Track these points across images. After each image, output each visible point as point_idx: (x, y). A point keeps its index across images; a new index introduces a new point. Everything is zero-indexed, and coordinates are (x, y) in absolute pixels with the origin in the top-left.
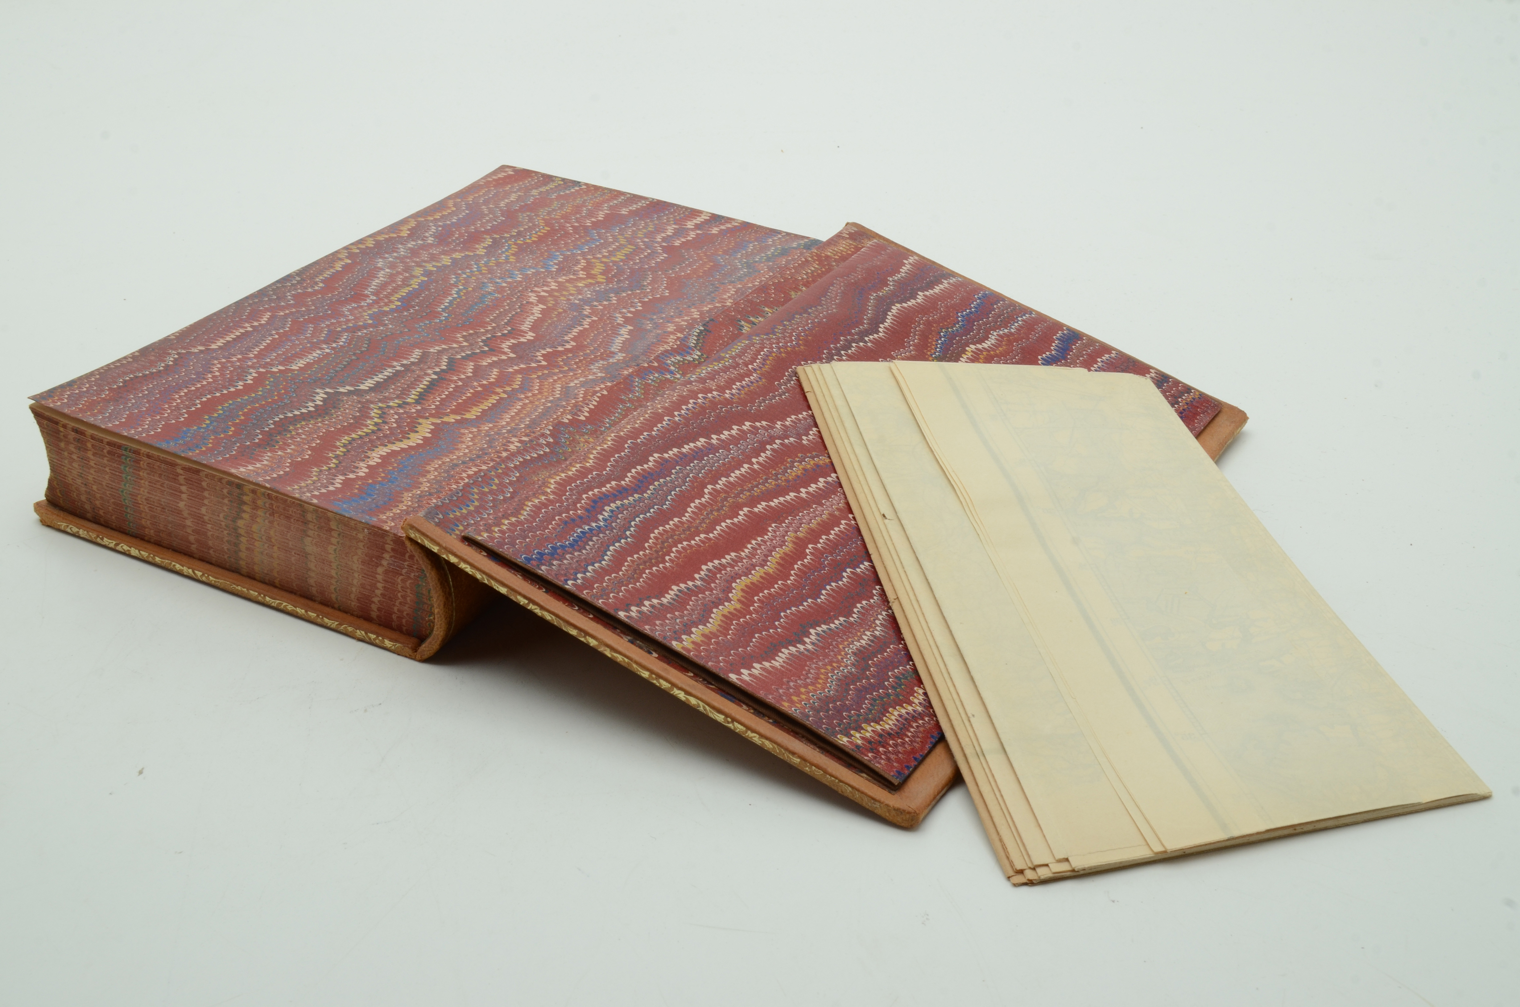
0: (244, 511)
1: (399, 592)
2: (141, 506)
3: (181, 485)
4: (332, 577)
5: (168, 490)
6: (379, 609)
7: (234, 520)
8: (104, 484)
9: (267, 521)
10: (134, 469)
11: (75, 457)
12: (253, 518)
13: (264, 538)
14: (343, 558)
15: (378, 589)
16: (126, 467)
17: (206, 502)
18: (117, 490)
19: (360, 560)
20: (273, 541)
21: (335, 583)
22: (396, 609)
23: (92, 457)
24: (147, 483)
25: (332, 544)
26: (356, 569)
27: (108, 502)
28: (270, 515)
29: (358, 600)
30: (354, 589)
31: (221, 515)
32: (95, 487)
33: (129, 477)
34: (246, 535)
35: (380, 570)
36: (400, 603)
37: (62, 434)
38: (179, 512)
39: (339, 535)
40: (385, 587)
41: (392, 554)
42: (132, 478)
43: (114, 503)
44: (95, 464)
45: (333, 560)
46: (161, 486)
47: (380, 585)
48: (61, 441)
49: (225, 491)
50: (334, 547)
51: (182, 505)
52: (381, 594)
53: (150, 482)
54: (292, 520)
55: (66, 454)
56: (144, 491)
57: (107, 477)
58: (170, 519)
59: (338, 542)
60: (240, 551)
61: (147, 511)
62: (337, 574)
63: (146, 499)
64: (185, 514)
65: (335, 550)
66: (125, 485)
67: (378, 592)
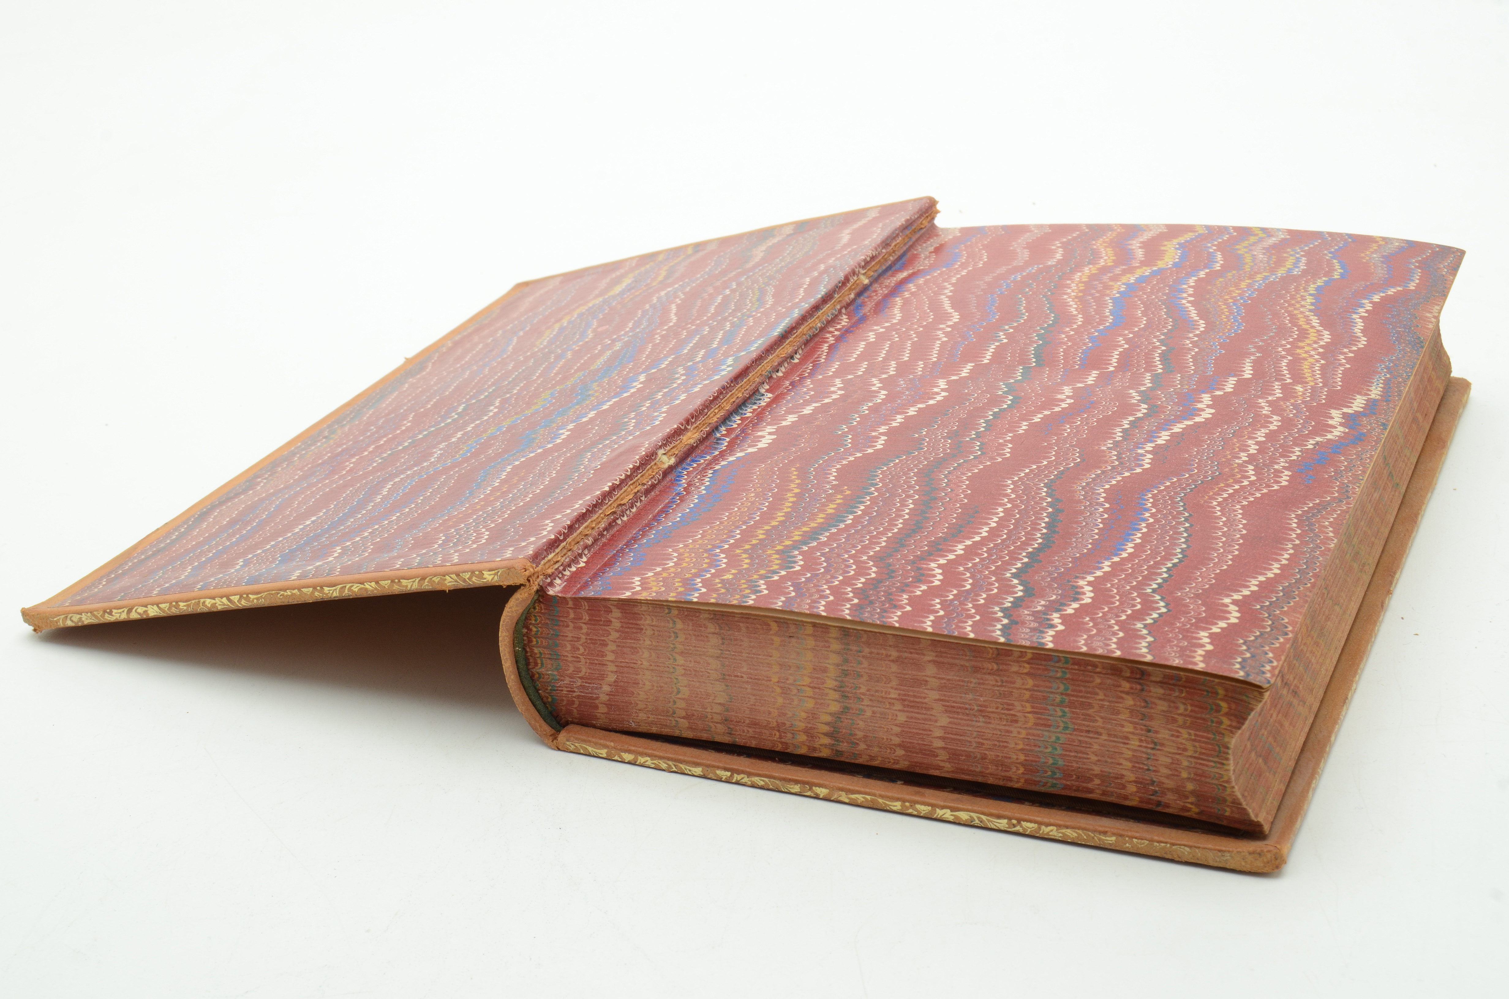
0: (827, 724)
1: (582, 654)
2: (1029, 709)
3: (944, 748)
4: (682, 653)
5: (969, 739)
6: (609, 622)
7: (846, 710)
8: (1104, 737)
9: (790, 714)
10: (1039, 761)
11: (1164, 771)
12: (813, 716)
13: (795, 691)
14: (666, 683)
15: (613, 652)
16: (1054, 763)
17: (897, 730)
18: (1075, 730)
19: (641, 686)
20: (779, 690)
21: (678, 646)
22: (585, 628)
23: (1124, 772)
24: (1011, 746)
25: (684, 699)
26: (646, 672)
28: (784, 724)
29: (642, 629)
30: (648, 642)
31: (869, 713)
32: (1129, 728)
33: (1049, 750)
34: (827, 691)
35: (612, 678)
36: (579, 639)
37: (1190, 800)
38: (950, 710)
39: (674, 713)
40: (603, 656)
41: (597, 702)
42: (1041, 749)
43: (1090, 706)
44: (1121, 764)
45: (680, 678)
46: (983, 744)
47: (610, 657)
48: (1192, 792)
49: (862, 747)
50: (679, 696)
51: (944, 721)
52: (607, 645)
53: (1005, 747)
54: (747, 721)
55: (1184, 775)
56: (1019, 733)
57: (1096, 747)
58: (971, 696)
59: (675, 702)
61: (1016, 703)
62: (675, 660)
63: (1016, 721)
64: (938, 707)
65: (678, 692)
66: (1058, 738)
67: (612, 647)
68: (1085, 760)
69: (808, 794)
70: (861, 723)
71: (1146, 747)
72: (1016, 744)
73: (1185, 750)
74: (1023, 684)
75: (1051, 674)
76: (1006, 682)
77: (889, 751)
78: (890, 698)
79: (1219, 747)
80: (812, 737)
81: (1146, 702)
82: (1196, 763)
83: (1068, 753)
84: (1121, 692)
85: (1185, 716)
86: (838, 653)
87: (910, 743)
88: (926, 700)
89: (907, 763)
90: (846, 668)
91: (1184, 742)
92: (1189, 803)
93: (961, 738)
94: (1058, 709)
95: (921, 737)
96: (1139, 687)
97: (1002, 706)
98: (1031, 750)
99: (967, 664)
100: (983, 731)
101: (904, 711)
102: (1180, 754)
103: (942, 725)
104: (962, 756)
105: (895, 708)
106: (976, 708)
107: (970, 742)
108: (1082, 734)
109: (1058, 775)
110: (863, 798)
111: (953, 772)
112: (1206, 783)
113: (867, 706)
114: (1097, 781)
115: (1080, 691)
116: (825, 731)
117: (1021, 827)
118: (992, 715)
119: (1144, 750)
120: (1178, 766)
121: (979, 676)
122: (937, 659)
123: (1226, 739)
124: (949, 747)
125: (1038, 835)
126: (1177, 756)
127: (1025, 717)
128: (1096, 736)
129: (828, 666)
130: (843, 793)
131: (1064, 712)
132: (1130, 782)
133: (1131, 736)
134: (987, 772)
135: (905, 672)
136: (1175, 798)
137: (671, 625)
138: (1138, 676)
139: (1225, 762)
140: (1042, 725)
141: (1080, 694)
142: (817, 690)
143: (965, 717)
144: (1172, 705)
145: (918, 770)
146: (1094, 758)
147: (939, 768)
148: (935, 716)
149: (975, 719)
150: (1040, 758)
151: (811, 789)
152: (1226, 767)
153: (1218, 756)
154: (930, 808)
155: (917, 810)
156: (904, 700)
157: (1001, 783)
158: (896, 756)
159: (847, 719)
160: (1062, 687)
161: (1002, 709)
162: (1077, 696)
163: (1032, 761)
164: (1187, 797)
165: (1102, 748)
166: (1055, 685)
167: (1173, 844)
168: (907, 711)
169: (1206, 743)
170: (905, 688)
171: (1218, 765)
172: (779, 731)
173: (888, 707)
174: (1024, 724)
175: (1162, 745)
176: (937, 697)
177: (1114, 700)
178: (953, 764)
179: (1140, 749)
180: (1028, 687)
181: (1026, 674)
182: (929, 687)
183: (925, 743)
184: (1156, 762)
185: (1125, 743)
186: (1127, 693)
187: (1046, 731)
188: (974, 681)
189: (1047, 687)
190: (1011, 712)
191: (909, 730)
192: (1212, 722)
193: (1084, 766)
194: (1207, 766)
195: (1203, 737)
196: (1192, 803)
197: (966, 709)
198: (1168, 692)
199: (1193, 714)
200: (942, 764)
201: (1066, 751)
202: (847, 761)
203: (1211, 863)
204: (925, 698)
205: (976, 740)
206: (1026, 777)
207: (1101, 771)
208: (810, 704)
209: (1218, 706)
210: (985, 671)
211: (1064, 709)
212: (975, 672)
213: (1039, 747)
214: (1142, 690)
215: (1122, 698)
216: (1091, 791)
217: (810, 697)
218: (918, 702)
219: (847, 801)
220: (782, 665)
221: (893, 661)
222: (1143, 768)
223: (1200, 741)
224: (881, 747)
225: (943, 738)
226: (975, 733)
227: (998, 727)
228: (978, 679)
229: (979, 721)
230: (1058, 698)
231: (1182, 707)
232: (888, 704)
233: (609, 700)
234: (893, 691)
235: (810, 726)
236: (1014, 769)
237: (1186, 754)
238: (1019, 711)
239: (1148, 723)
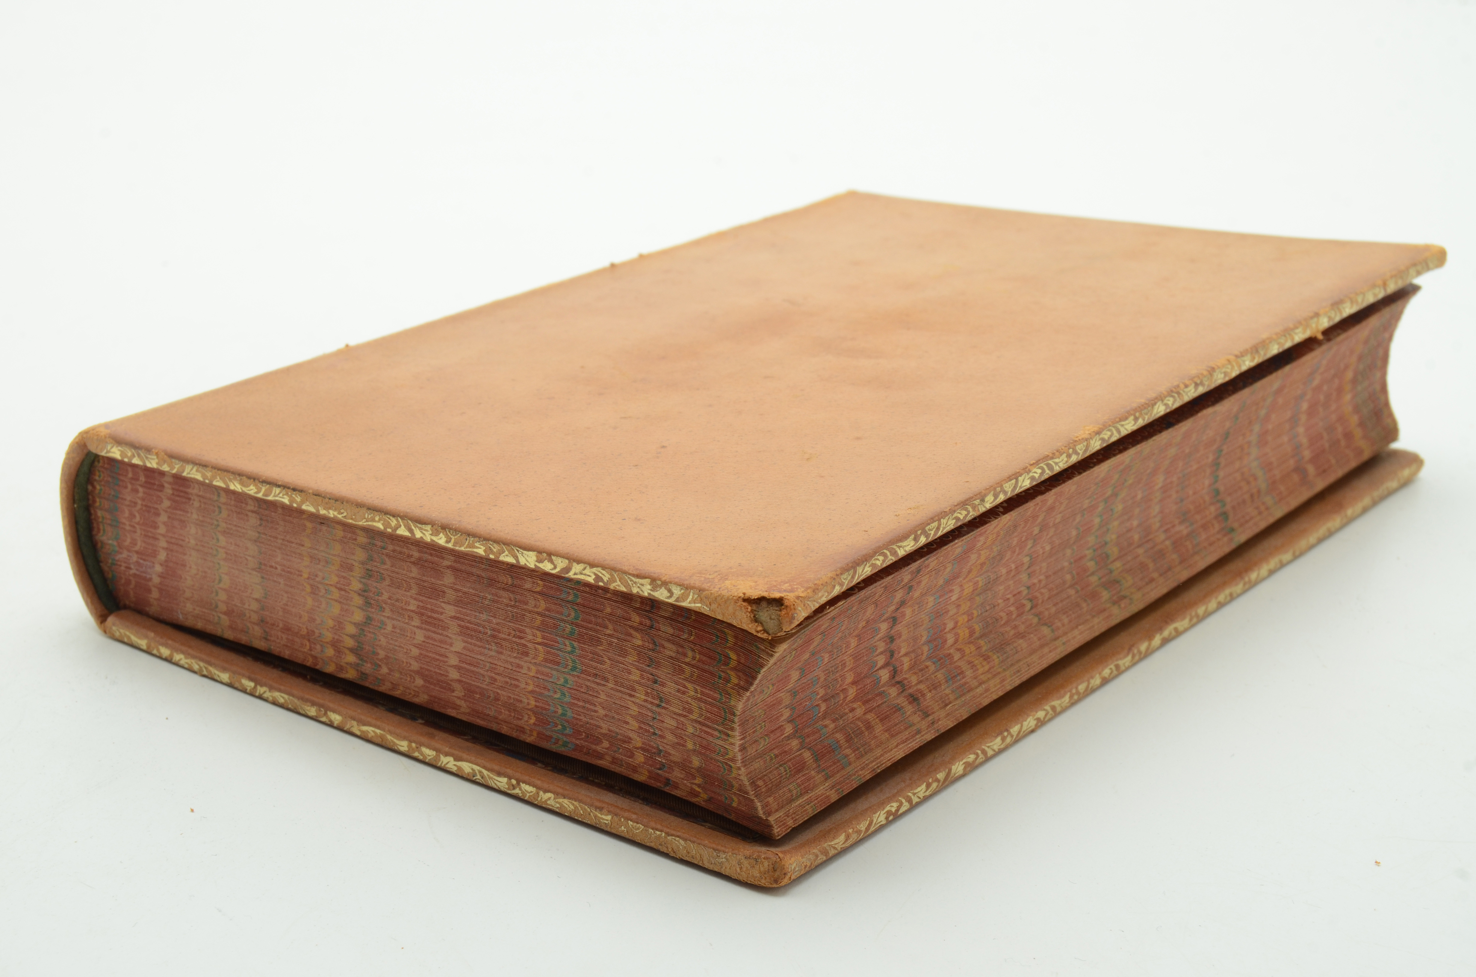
0: (352, 636)
1: (138, 523)
2: (539, 640)
3: (460, 681)
4: (224, 533)
5: (482, 672)
7: (369, 620)
8: (611, 685)
9: (318, 621)
10: (549, 710)
11: (670, 737)
12: (339, 626)
13: (323, 592)
14: (209, 569)
15: (164, 523)
16: (563, 714)
17: (415, 652)
18: (583, 672)
19: (188, 569)
20: (308, 589)
23: (632, 735)
24: (523, 685)
25: (225, 590)
26: (193, 552)
27: (610, 644)
28: (313, 632)
29: (190, 499)
30: (195, 516)
31: (389, 628)
32: (635, 676)
33: (557, 696)
34: (352, 594)
35: (163, 556)
36: (136, 503)
37: (696, 782)
38: (465, 631)
39: (217, 607)
40: (156, 528)
41: (150, 584)
42: (551, 694)
43: (599, 642)
44: (627, 723)
45: (222, 563)
46: (495, 680)
47: (162, 530)
48: (699, 770)
49: (385, 670)
50: (221, 585)
51: (458, 645)
52: (159, 515)
53: (517, 686)
54: (281, 625)
55: (690, 745)
56: (529, 669)
57: (603, 696)
58: (484, 616)
59: (217, 593)
60: (363, 563)
61: (528, 630)
62: (218, 540)
63: (527, 654)
64: (454, 627)
65: (220, 581)
66: (566, 681)
68: (593, 713)
69: (324, 719)
70: (383, 639)
71: (652, 703)
72: (527, 684)
73: (690, 711)
74: (535, 606)
75: (563, 596)
76: (520, 601)
77: (409, 679)
78: (410, 610)
79: (725, 712)
80: (339, 652)
81: (654, 643)
82: (701, 730)
83: (576, 702)
84: (631, 627)
85: (693, 666)
86: (363, 547)
87: (428, 670)
88: (442, 617)
89: (426, 697)
90: (370, 568)
91: (689, 700)
92: (696, 784)
93: (475, 669)
94: (567, 642)
95: (437, 663)
96: (648, 622)
97: (513, 632)
98: (541, 694)
99: (483, 575)
100: (496, 662)
101: (421, 628)
102: (685, 716)
103: (457, 650)
104: (477, 693)
105: (413, 623)
106: (489, 632)
107: (484, 676)
108: (589, 678)
109: (568, 731)
110: (373, 731)
111: (469, 714)
112: (711, 759)
113: (388, 617)
114: (606, 744)
115: (590, 622)
116: (350, 646)
117: (520, 789)
118: (504, 643)
119: (649, 706)
120: (683, 732)
121: (494, 591)
122: (455, 565)
123: (732, 703)
124: (464, 680)
125: (536, 803)
126: (682, 719)
127: (536, 649)
128: (603, 682)
129: (354, 563)
130: (355, 723)
131: (573, 647)
132: (637, 748)
133: (637, 687)
134: (500, 717)
135: (424, 578)
136: (682, 776)
137: (215, 498)
138: (648, 608)
139: (730, 732)
140: (551, 661)
141: (590, 626)
142: (343, 593)
143: (478, 643)
144: (680, 650)
145: (437, 708)
146: (602, 712)
147: (456, 707)
148: (450, 638)
149: (487, 646)
150: (549, 705)
151: (325, 714)
152: (731, 740)
153: (723, 724)
154: (434, 753)
155: (422, 754)
156: (422, 614)
157: (514, 734)
158: (415, 686)
159: (370, 632)
160: (573, 614)
161: (514, 636)
162: (587, 628)
163: (542, 708)
164: (694, 778)
165: (609, 699)
166: (566, 611)
167: (668, 834)
168: (425, 629)
169: (711, 704)
170: (424, 598)
171: (723, 736)
172: (309, 640)
173: (407, 621)
174: (534, 658)
175: (668, 702)
176: (453, 614)
177: (622, 636)
178: (468, 704)
179: (645, 704)
180: (539, 610)
181: (539, 593)
182: (445, 600)
183: (442, 672)
184: (661, 725)
185: (631, 696)
186: (636, 629)
187: (555, 669)
188: (489, 597)
189: (558, 612)
190: (523, 641)
191: (427, 654)
192: (720, 677)
193: (592, 721)
194: (712, 735)
195: (708, 696)
196: (699, 786)
197: (480, 632)
198: (677, 633)
199: (700, 665)
200: (458, 702)
201: (575, 698)
202: (371, 687)
203: (707, 865)
204: (442, 613)
205: (489, 673)
206: (538, 728)
207: (610, 730)
208: (336, 610)
209: (727, 657)
210: (499, 585)
211: (574, 643)
212: (490, 585)
213: (549, 690)
214: (651, 627)
215: (631, 635)
216: (600, 756)
217: (336, 601)
218: (435, 619)
219: (358, 733)
220: (312, 558)
221: (414, 563)
222: (649, 731)
223: (705, 702)
224: (401, 673)
225: (458, 668)
226: (488, 665)
227: (509, 659)
228: (493, 594)
229: (491, 650)
230: (568, 628)
231: (690, 654)
232: (407, 617)
233: (160, 583)
234: (413, 601)
235: (336, 637)
236: (526, 718)
237: (691, 716)
238: (530, 641)
239: (654, 671)
